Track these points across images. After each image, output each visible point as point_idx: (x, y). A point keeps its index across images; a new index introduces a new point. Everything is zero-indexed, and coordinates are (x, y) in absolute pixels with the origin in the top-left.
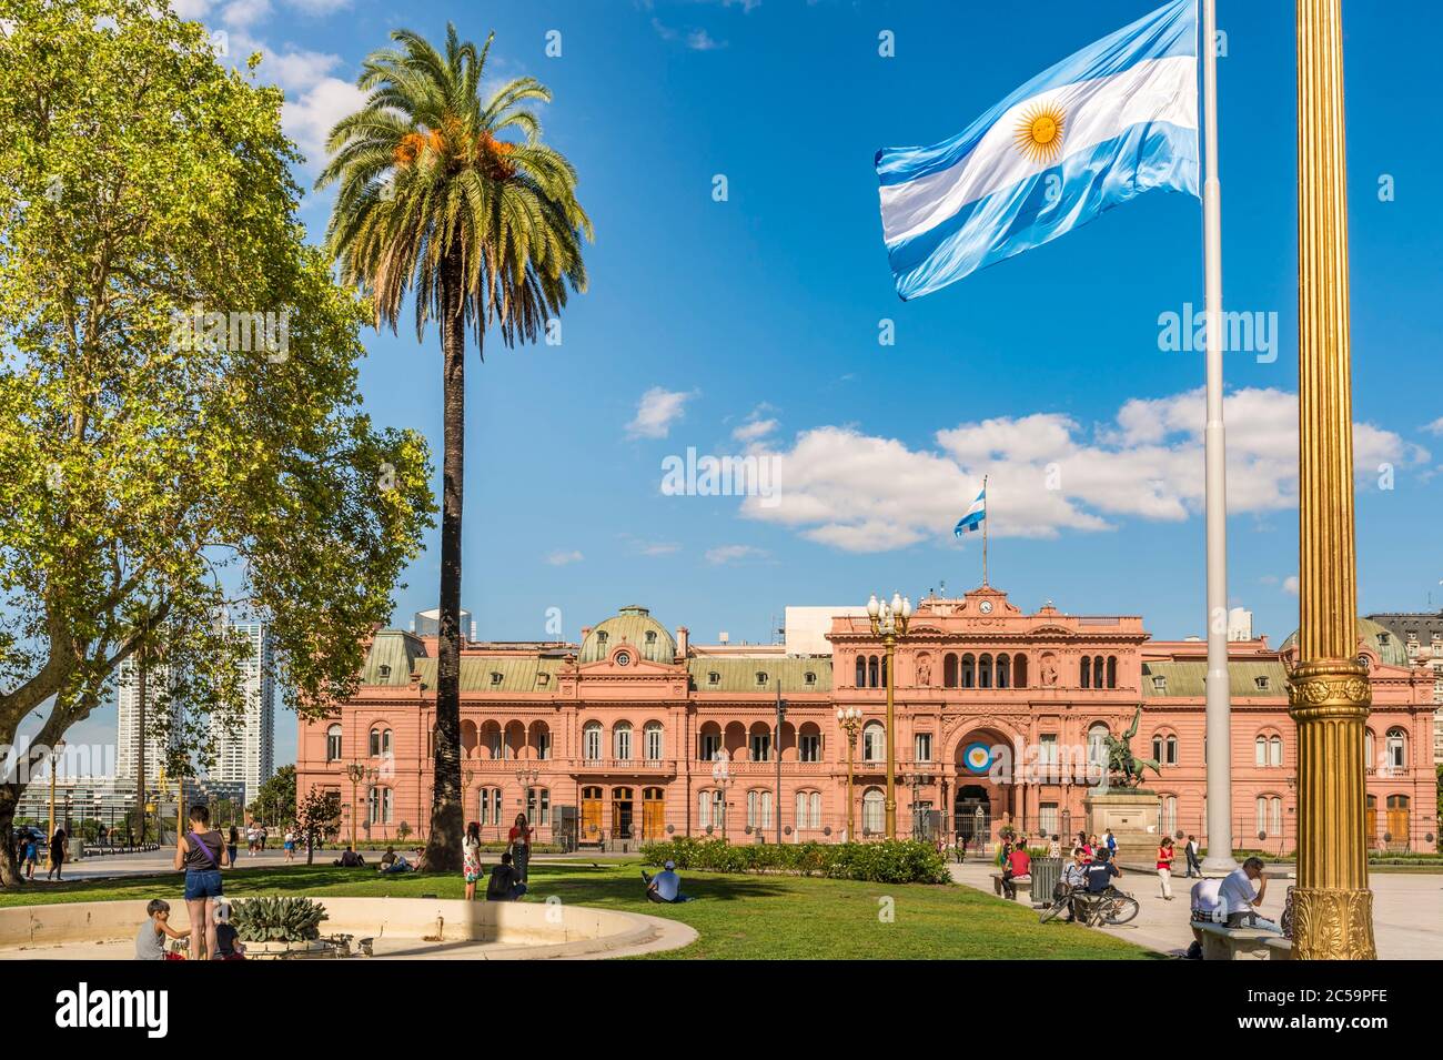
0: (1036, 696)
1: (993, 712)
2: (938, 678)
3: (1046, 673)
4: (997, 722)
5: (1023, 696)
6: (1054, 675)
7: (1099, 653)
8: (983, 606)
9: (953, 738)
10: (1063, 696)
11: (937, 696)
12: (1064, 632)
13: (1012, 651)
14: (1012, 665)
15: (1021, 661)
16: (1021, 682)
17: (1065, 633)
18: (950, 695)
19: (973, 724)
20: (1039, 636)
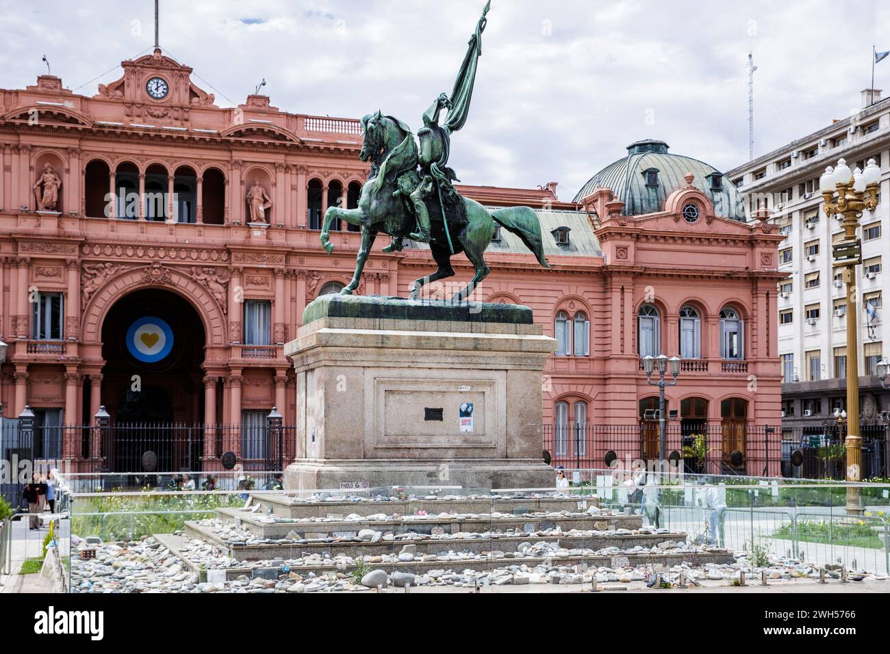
0: (237, 237)
1: (167, 261)
2: (74, 199)
3: (255, 202)
4: (175, 278)
5: (215, 236)
6: (268, 206)
7: (335, 175)
8: (152, 85)
9: (100, 302)
10: (278, 239)
11: (72, 228)
12: (282, 137)
13: (201, 161)
14: (200, 187)
15: (215, 181)
16: (215, 214)
17: (284, 138)
18: (96, 230)
19: (133, 281)
20: (244, 140)
